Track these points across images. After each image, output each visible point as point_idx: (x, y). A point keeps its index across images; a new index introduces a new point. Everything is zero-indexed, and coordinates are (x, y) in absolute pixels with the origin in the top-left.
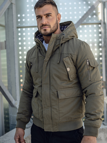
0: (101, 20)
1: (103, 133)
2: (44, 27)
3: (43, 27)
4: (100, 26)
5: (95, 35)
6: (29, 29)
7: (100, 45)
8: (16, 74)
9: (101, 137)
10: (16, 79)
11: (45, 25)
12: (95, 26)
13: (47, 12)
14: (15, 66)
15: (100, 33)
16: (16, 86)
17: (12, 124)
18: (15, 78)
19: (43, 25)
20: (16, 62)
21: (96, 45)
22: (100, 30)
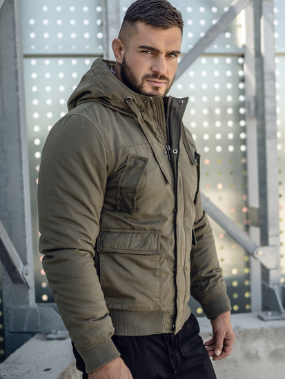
0: (244, 46)
1: (264, 339)
2: (157, 80)
3: (154, 80)
4: (241, 60)
5: (229, 86)
6: (47, 61)
7: (242, 111)
8: (25, 190)
9: (257, 352)
10: (26, 204)
11: (163, 77)
12: (228, 60)
13: (171, 49)
14: (21, 169)
15: (243, 80)
16: (24, 223)
17: (12, 330)
18: (23, 200)
19: (156, 75)
20: (25, 157)
21: (230, 111)
22: (241, 73)
